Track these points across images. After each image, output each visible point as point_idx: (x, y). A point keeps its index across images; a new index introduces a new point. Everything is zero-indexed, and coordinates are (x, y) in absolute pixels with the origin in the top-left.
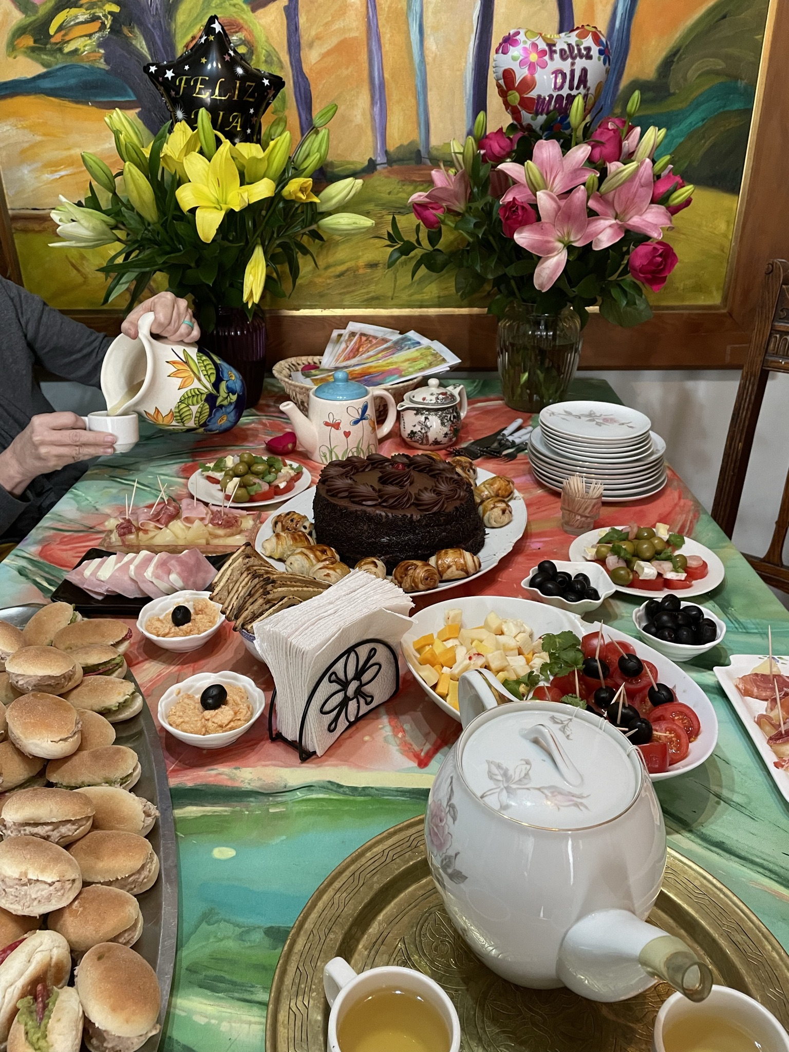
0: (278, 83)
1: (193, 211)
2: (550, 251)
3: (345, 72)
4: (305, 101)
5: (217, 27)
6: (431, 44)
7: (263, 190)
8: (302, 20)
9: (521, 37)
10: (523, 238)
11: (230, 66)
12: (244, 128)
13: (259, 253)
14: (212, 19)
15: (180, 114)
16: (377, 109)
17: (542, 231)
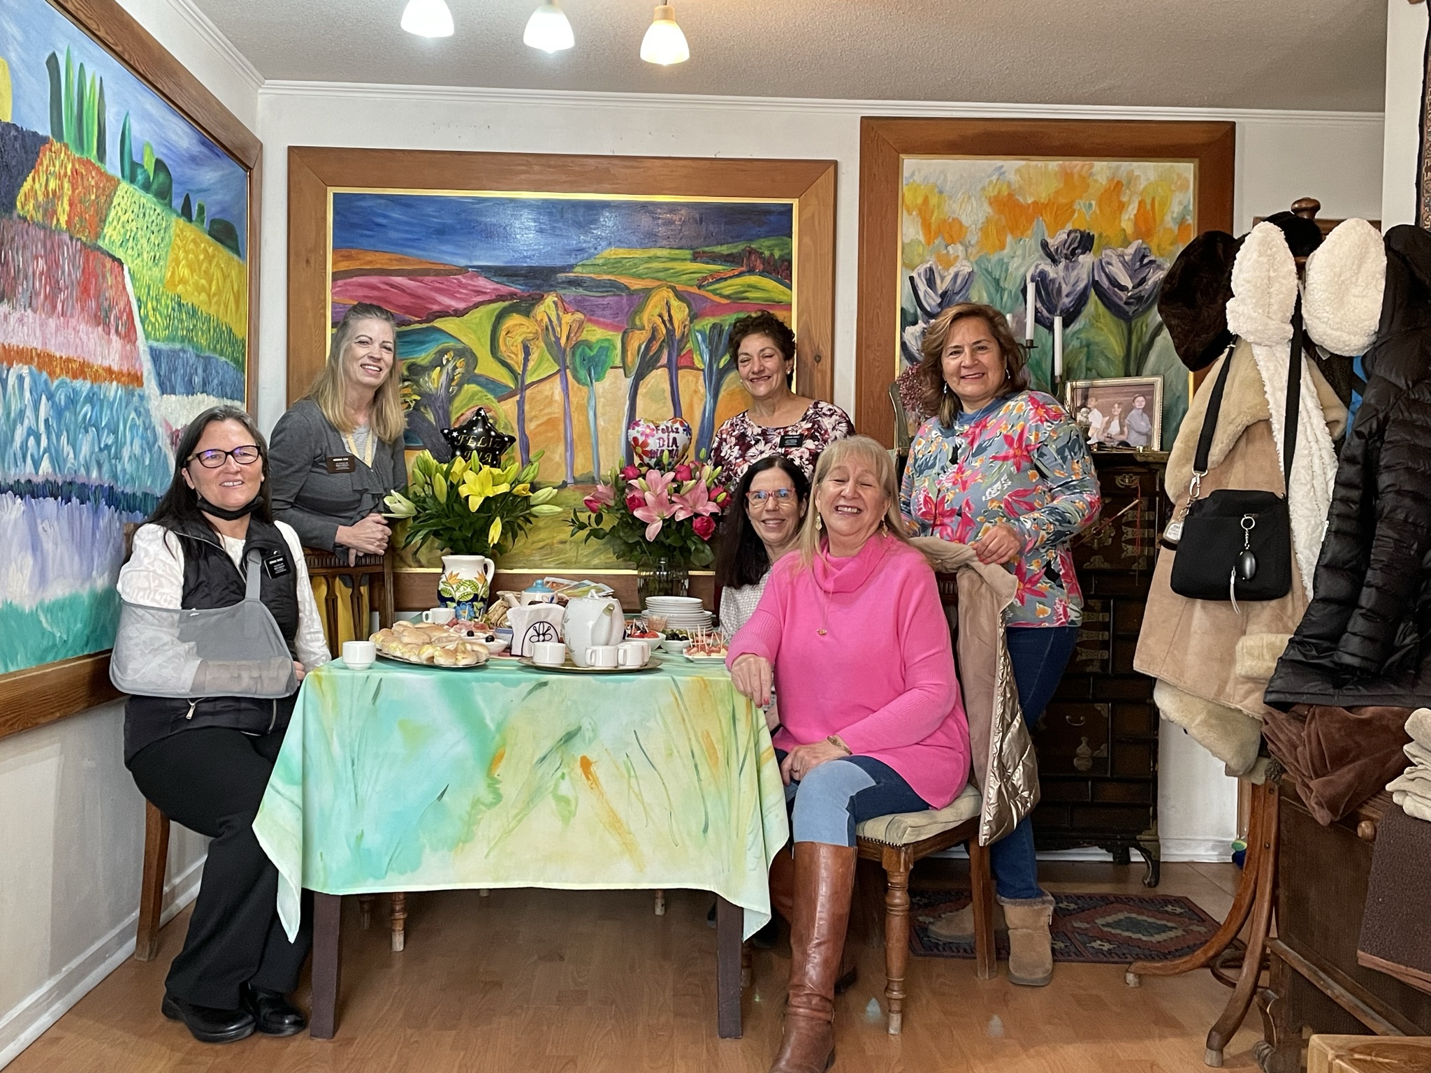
0: (512, 440)
1: (467, 497)
2: (653, 521)
3: (550, 434)
4: (526, 449)
5: (482, 413)
6: (601, 422)
7: (504, 488)
8: (527, 408)
9: (642, 423)
10: (638, 513)
11: (487, 431)
12: (492, 461)
13: (498, 519)
14: (480, 409)
15: (458, 453)
16: (568, 454)
17: (648, 510)
